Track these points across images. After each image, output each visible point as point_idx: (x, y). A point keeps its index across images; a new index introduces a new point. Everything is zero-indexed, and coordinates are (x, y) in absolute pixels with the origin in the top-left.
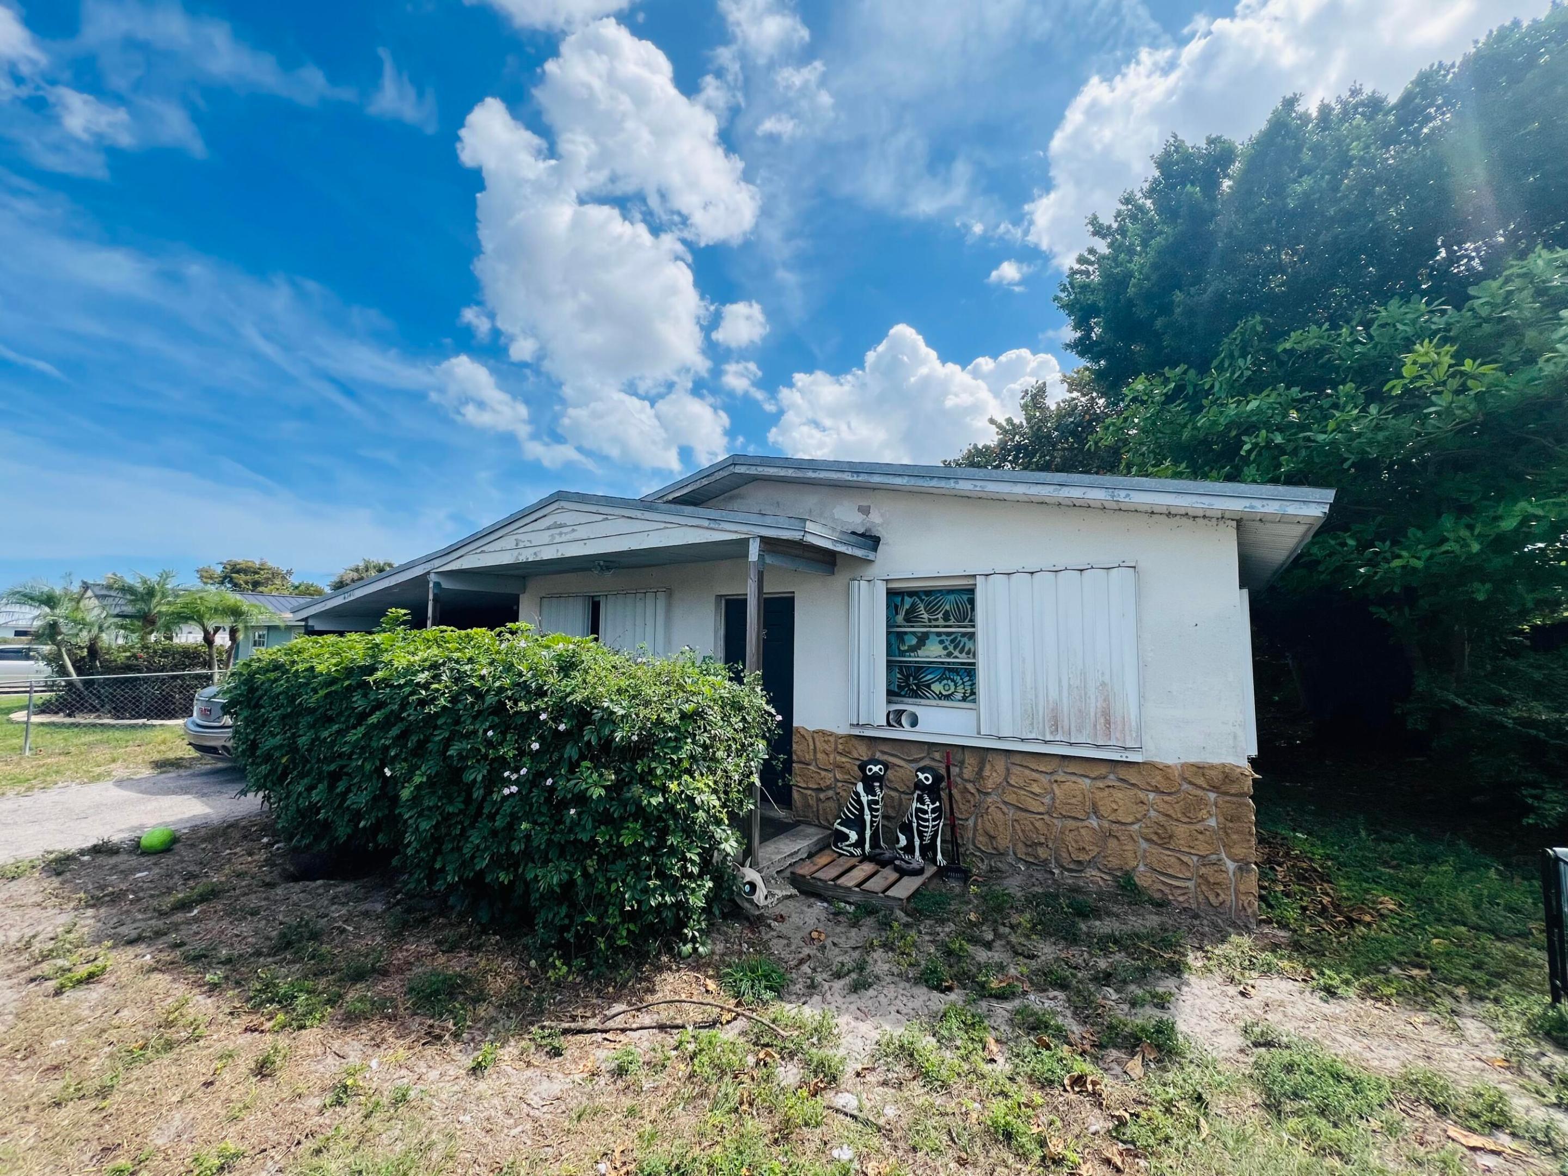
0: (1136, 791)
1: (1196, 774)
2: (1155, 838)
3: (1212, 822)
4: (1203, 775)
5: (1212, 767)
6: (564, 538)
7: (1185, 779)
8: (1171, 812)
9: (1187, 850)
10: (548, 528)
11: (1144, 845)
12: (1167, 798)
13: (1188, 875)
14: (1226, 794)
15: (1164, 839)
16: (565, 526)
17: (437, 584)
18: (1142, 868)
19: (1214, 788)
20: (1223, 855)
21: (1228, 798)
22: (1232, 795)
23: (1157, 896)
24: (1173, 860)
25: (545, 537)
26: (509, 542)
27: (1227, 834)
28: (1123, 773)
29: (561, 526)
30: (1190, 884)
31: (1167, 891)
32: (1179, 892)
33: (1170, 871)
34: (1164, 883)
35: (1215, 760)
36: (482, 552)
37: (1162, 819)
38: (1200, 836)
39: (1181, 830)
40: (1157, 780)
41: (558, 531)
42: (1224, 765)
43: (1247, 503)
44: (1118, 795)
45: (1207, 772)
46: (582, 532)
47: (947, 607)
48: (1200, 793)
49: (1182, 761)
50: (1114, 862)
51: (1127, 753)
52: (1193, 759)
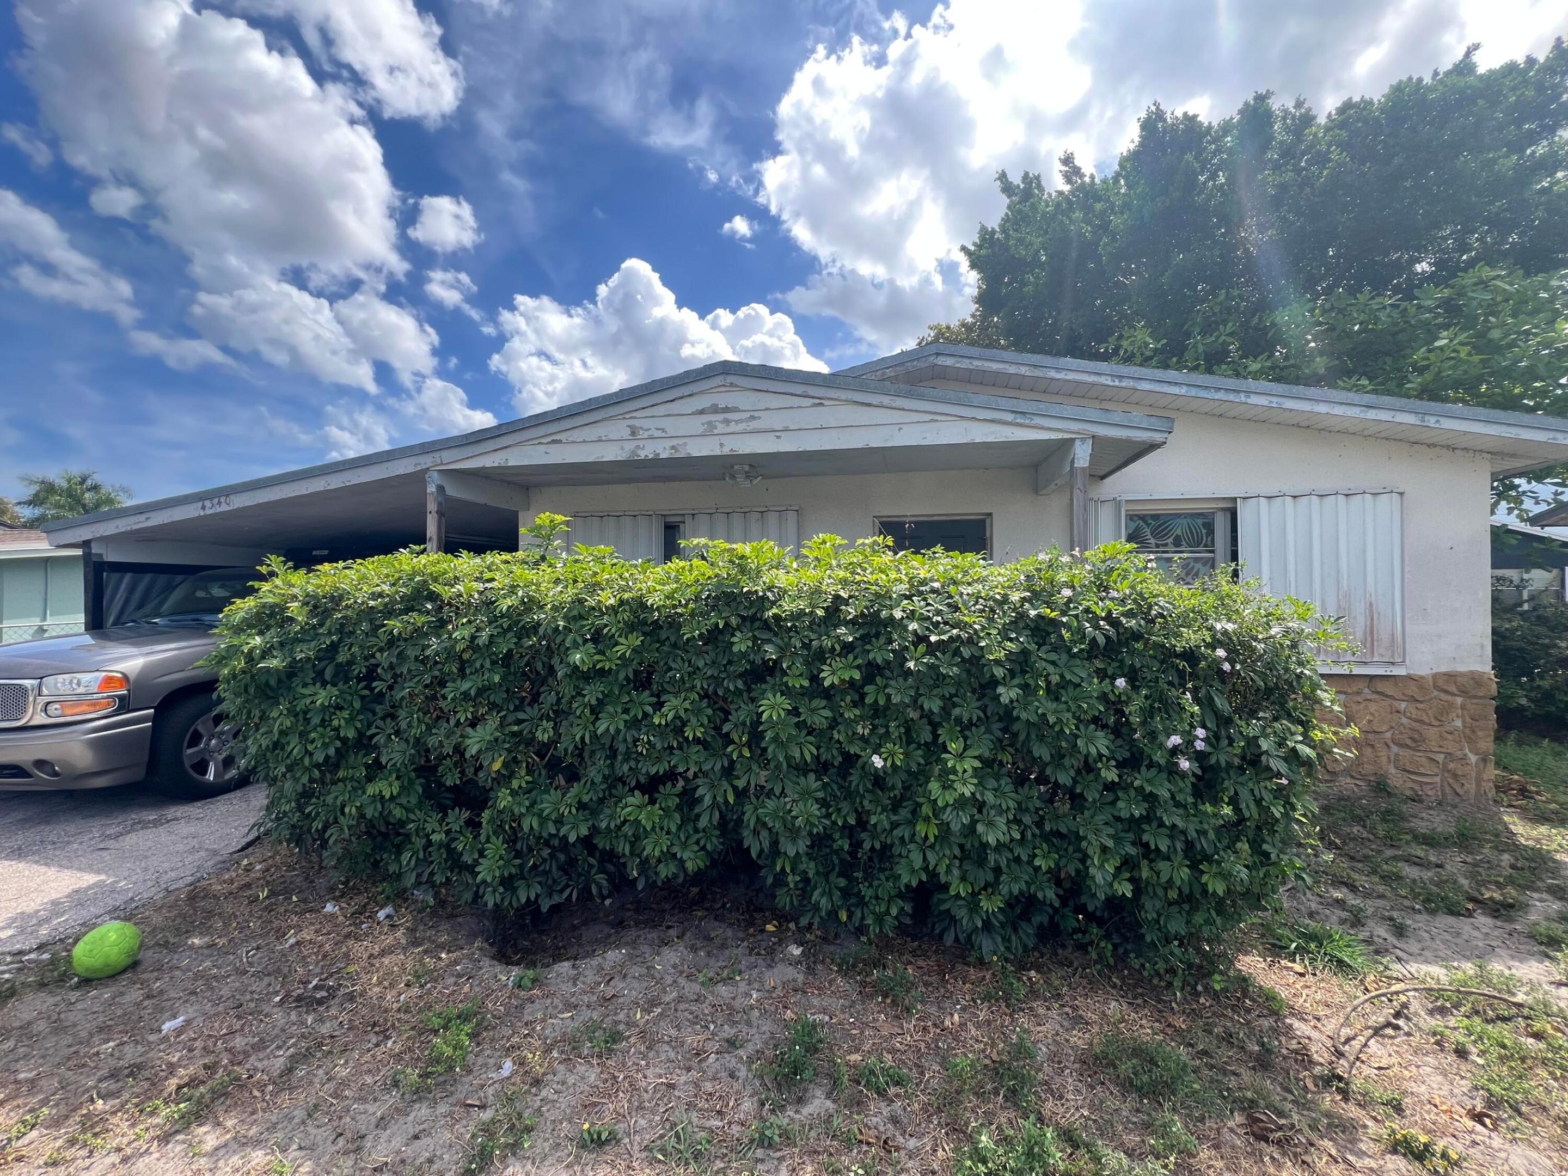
0: (1389, 701)
1: (1448, 681)
2: (1409, 742)
3: (1458, 723)
4: (1455, 683)
5: (1462, 675)
6: (733, 427)
7: (1435, 687)
8: (1425, 718)
9: (1437, 749)
10: (702, 412)
11: (1395, 749)
12: (1420, 706)
13: (1436, 770)
14: (1475, 697)
15: (1416, 742)
16: (735, 410)
17: (441, 489)
18: (1393, 771)
19: (1464, 692)
20: (1467, 751)
21: (1474, 701)
22: (1481, 698)
23: (1408, 793)
24: (1424, 759)
25: (696, 425)
26: (619, 429)
27: (1473, 731)
28: (1381, 687)
29: (726, 410)
30: (1437, 779)
31: (1417, 788)
32: (1429, 787)
33: (1422, 770)
34: (1414, 781)
35: (1462, 668)
36: (554, 442)
37: (1416, 725)
38: (1449, 737)
39: (1432, 733)
40: (1412, 690)
41: (721, 417)
42: (1472, 672)
43: (1551, 435)
44: (1373, 707)
45: (1459, 679)
46: (767, 421)
47: (1179, 532)
48: (1450, 698)
49: (1434, 671)
50: (1369, 768)
51: (1392, 668)
52: (1443, 669)
